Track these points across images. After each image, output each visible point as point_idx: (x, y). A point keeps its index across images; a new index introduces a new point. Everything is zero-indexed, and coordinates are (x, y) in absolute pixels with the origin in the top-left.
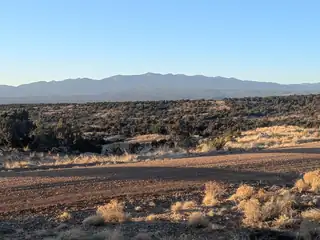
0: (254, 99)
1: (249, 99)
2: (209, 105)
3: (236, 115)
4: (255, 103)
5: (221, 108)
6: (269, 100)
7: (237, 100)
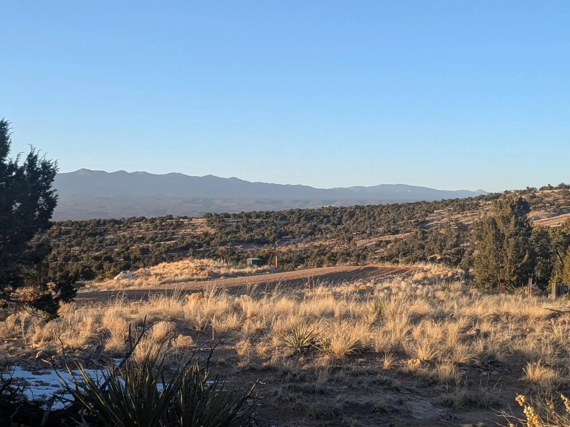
0: (258, 216)
1: (249, 216)
2: (179, 225)
3: (223, 244)
4: (258, 220)
5: (199, 231)
6: (283, 217)
7: (227, 216)
